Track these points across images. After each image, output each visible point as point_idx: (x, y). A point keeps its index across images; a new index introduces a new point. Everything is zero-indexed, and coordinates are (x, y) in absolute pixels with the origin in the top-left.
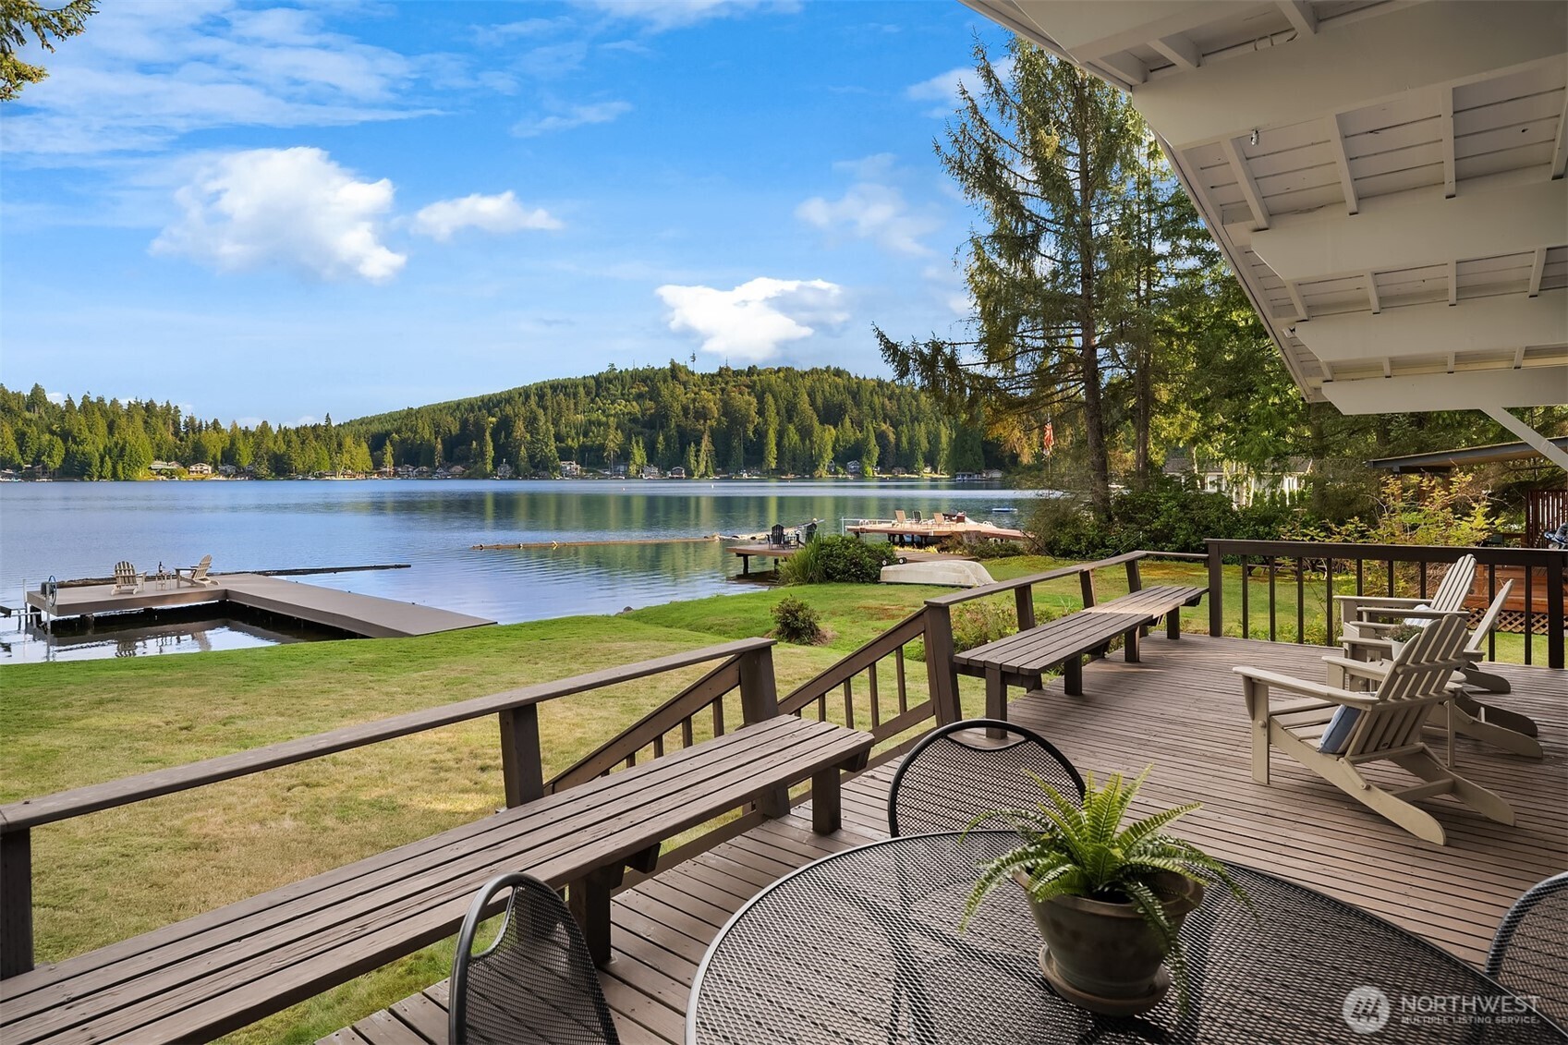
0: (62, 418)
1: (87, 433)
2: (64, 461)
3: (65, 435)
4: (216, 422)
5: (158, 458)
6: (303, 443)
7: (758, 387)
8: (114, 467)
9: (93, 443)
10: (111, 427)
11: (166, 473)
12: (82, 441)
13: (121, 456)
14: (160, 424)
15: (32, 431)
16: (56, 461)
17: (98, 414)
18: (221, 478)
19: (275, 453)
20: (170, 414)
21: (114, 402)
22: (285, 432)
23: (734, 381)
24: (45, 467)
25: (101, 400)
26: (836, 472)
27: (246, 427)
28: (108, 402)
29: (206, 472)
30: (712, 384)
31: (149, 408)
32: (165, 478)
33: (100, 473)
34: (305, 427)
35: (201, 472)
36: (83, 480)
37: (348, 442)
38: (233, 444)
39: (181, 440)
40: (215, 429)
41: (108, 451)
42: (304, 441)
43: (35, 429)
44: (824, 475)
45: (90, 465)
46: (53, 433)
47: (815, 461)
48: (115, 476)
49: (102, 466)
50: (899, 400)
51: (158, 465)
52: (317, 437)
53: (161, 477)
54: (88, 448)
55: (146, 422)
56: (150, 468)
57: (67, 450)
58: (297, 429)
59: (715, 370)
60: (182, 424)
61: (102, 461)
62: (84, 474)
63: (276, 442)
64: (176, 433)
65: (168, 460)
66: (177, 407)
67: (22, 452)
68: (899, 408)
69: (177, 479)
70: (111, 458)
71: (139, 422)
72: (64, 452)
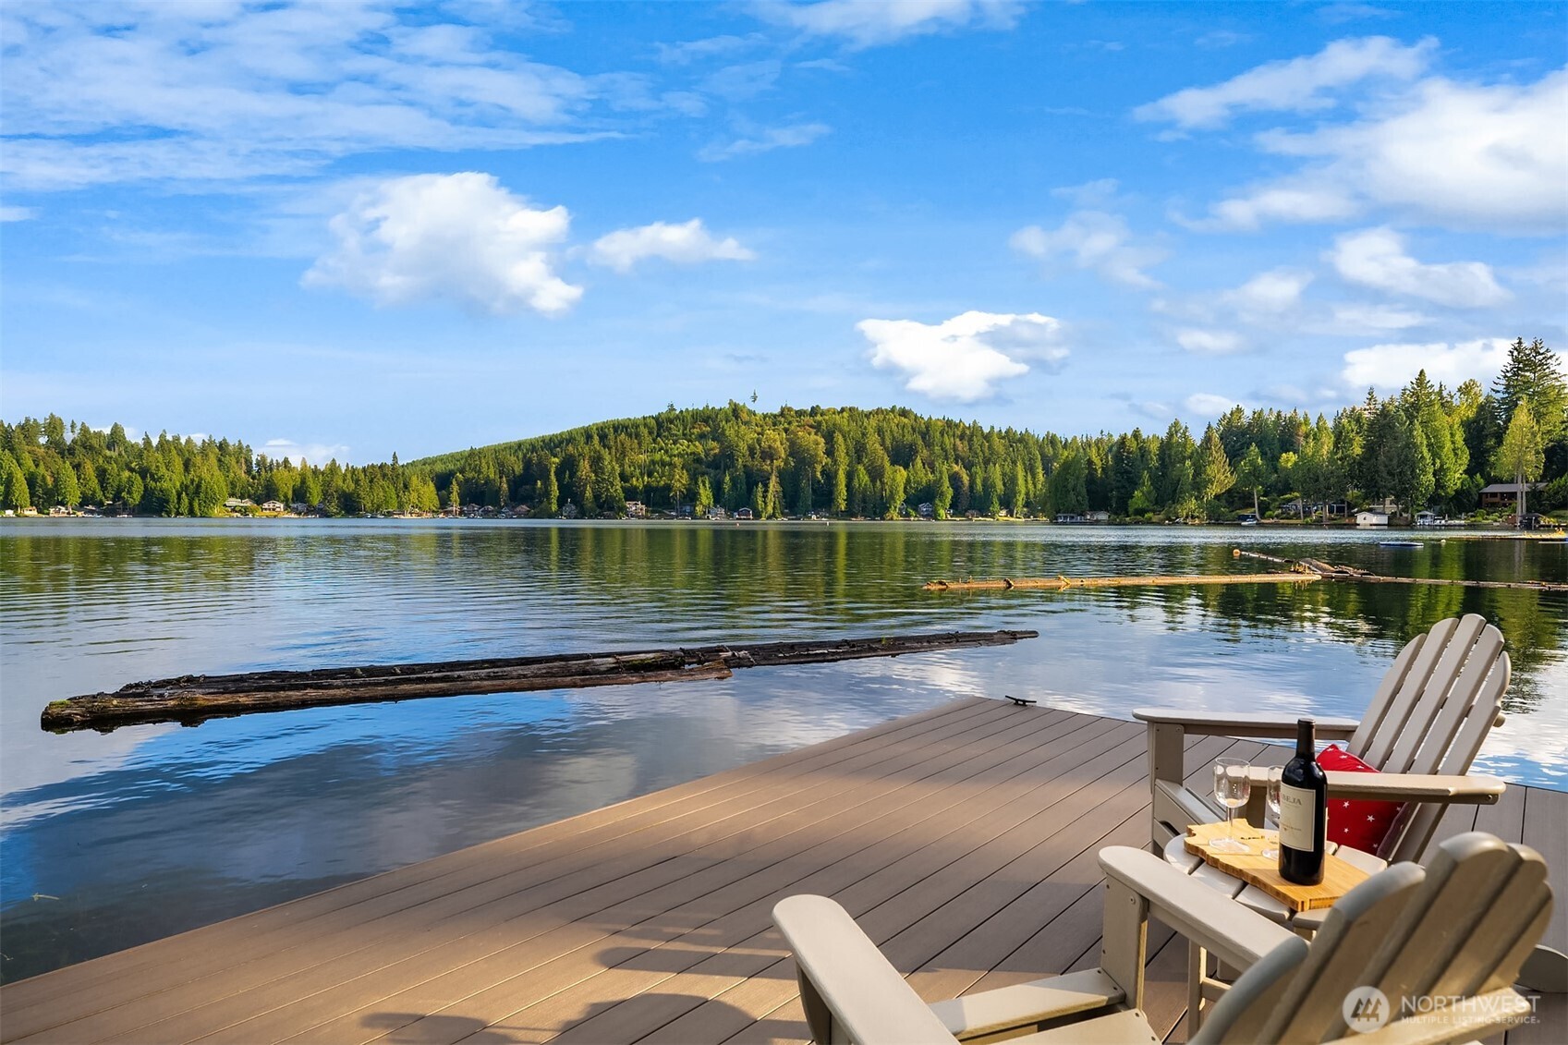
0: (140, 456)
1: (163, 470)
2: (143, 497)
3: (143, 473)
4: (286, 461)
5: (232, 495)
6: (371, 481)
7: (824, 426)
8: (191, 504)
9: (170, 480)
10: (187, 465)
11: (240, 510)
12: (160, 478)
13: (197, 493)
14: (233, 463)
15: (113, 469)
16: (136, 498)
17: (174, 452)
18: (293, 516)
19: (344, 491)
20: (242, 453)
21: (189, 441)
22: (353, 471)
23: (797, 421)
24: (125, 504)
25: (177, 439)
26: (908, 515)
27: (316, 466)
28: (183, 441)
29: (278, 509)
30: (774, 424)
31: (222, 447)
32: (239, 515)
33: (178, 509)
34: (373, 467)
35: (274, 510)
36: (162, 516)
37: (415, 481)
38: (303, 482)
39: (254, 478)
40: (285, 467)
41: (185, 488)
42: (372, 479)
43: (115, 466)
44: (895, 518)
45: (167, 502)
46: (132, 470)
47: (886, 503)
48: (192, 513)
49: (179, 503)
50: (970, 440)
51: (233, 502)
52: (385, 476)
53: (235, 514)
54: (165, 485)
55: (220, 460)
56: (225, 505)
57: (145, 487)
58: (364, 468)
59: (777, 411)
60: (254, 462)
61: (179, 495)
62: (162, 511)
63: (344, 481)
64: (249, 472)
65: (242, 497)
66: (248, 446)
67: (104, 489)
68: (970, 449)
69: (250, 516)
70: (187, 494)
71: (213, 460)
72: (143, 488)
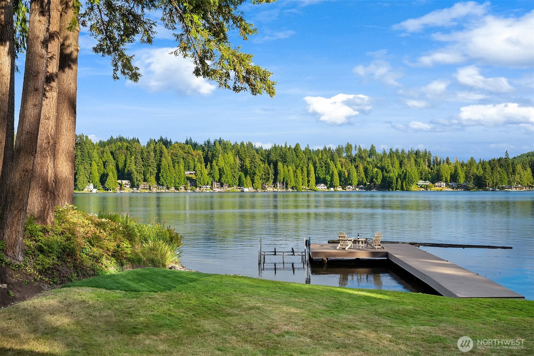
0: (381, 160)
1: (391, 167)
2: (382, 181)
3: (382, 169)
4: (448, 159)
5: (421, 179)
6: (492, 169)
8: (402, 184)
9: (393, 172)
10: (401, 164)
11: (424, 187)
12: (389, 171)
13: (405, 178)
14: (422, 161)
15: (370, 167)
16: (379, 182)
17: (395, 158)
18: (450, 190)
19: (477, 176)
20: (426, 155)
21: (403, 151)
22: (483, 163)
24: (375, 184)
25: (397, 151)
27: (463, 161)
28: (400, 151)
29: (443, 186)
31: (417, 153)
32: (424, 189)
33: (396, 187)
34: (494, 160)
35: (440, 186)
36: (389, 190)
37: (519, 167)
38: (456, 171)
39: (431, 169)
40: (447, 163)
41: (399, 175)
42: (493, 168)
43: (371, 166)
45: (392, 183)
46: (378, 168)
48: (402, 189)
49: (397, 183)
51: (421, 182)
52: (501, 166)
53: (422, 189)
54: (391, 175)
55: (416, 161)
56: (417, 184)
57: (383, 176)
58: (490, 161)
60: (432, 160)
61: (397, 181)
62: (390, 188)
63: (478, 169)
64: (429, 166)
65: (425, 180)
66: (430, 152)
67: (367, 177)
69: (429, 190)
70: (400, 179)
71: (413, 161)
72: (382, 176)
